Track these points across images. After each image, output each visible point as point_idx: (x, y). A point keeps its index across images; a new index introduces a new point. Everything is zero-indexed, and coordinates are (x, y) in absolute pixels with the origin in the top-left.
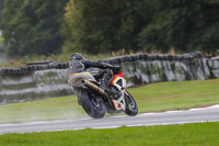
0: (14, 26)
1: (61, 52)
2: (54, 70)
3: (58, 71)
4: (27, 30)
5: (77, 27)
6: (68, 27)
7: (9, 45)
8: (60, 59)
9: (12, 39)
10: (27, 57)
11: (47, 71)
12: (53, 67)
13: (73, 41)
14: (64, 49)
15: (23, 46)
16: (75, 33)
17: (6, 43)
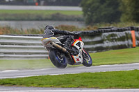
0: (90, 5)
1: (119, 21)
2: (115, 33)
3: (117, 33)
4: (98, 7)
5: (130, 6)
6: (124, 5)
7: (87, 17)
8: (119, 26)
9: (89, 13)
10: (98, 24)
11: (110, 33)
12: (114, 31)
13: (127, 14)
14: (122, 19)
15: (95, 17)
16: (128, 9)
17: (84, 15)
